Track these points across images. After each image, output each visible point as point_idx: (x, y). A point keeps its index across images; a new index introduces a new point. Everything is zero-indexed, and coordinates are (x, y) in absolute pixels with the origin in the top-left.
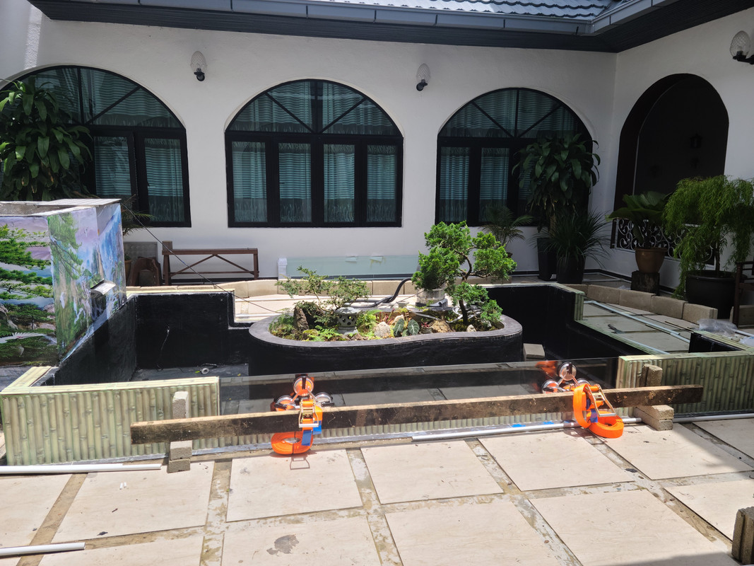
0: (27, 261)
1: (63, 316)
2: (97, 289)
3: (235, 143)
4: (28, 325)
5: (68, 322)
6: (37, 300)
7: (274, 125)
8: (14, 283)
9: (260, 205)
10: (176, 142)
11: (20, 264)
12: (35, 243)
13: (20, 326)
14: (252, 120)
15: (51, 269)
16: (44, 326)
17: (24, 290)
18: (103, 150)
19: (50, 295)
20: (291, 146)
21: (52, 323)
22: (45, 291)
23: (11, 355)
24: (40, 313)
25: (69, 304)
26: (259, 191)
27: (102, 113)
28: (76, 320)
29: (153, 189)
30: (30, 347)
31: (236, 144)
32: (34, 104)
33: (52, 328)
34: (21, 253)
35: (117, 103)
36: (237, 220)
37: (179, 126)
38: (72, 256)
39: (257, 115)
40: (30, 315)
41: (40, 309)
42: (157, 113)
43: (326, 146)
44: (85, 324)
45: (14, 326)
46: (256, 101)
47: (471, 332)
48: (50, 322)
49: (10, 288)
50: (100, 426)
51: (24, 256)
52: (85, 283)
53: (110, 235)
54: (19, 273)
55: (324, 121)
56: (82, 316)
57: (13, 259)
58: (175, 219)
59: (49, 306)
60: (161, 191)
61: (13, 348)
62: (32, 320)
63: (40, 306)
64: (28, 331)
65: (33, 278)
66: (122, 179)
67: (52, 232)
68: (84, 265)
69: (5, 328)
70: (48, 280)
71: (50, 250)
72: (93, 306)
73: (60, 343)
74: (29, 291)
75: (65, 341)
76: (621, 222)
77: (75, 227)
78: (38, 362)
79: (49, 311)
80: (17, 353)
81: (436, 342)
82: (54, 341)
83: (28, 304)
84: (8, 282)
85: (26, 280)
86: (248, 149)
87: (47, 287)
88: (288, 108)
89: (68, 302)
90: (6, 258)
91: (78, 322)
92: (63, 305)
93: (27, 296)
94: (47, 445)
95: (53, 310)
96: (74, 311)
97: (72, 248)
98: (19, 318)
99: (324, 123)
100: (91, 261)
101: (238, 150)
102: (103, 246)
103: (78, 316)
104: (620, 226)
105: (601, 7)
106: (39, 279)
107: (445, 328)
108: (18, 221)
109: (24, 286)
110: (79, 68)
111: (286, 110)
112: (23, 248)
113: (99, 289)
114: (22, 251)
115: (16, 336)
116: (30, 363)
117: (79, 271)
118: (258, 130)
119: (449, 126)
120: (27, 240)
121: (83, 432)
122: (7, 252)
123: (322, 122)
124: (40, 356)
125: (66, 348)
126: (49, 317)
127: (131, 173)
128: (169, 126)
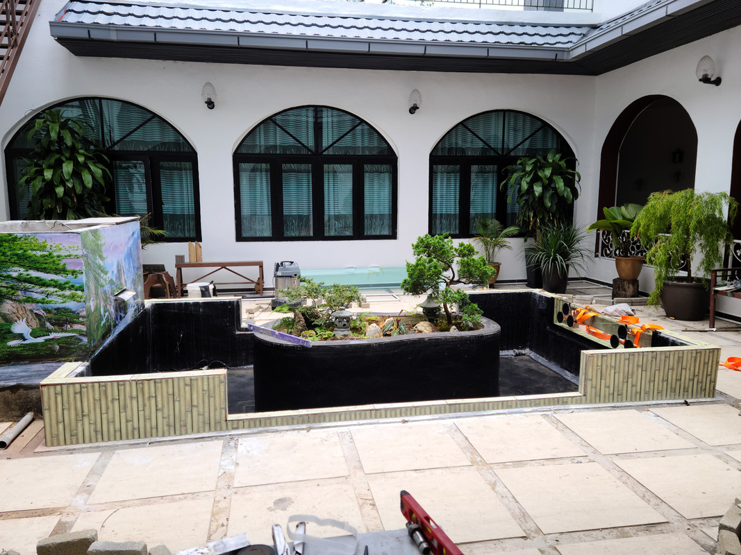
0: (63, 271)
1: (92, 318)
2: (120, 296)
3: (242, 164)
4: (63, 326)
5: (96, 324)
6: (71, 305)
7: (278, 148)
8: (51, 289)
9: (265, 221)
10: (188, 165)
11: (56, 274)
12: (69, 256)
13: (56, 327)
14: (258, 143)
15: (83, 278)
16: (76, 327)
17: (60, 296)
18: (122, 173)
19: (82, 300)
20: (294, 166)
21: (84, 325)
22: (78, 297)
23: (48, 352)
24: (74, 315)
25: (97, 309)
26: (265, 208)
27: (121, 140)
28: (103, 323)
29: (167, 208)
30: (64, 345)
31: (243, 166)
32: (59, 132)
33: (84, 328)
34: (58, 264)
35: (135, 130)
36: (244, 235)
37: (191, 150)
38: (100, 267)
39: (262, 139)
40: (65, 318)
41: (74, 312)
42: (171, 138)
43: (326, 166)
44: (110, 326)
45: (51, 327)
46: (262, 126)
47: (454, 332)
48: (82, 323)
49: (48, 295)
50: (125, 412)
51: (61, 267)
52: (110, 291)
53: (131, 249)
54: (56, 282)
55: (324, 143)
56: (107, 320)
57: (51, 269)
58: (187, 235)
59: (81, 310)
60: (174, 209)
61: (50, 346)
62: (67, 322)
63: (73, 310)
64: (63, 331)
65: (67, 285)
66: (139, 198)
67: (84, 246)
68: (109, 275)
69: (42, 329)
70: (80, 287)
71: (83, 262)
72: (117, 311)
73: (89, 342)
74: (64, 296)
75: (94, 340)
76: (604, 233)
77: (102, 242)
78: (71, 359)
79: (81, 314)
80: (52, 351)
81: (421, 341)
82: (85, 340)
83: (63, 308)
84: (46, 290)
85: (62, 287)
86: (253, 170)
87: (79, 293)
88: (291, 131)
89: (96, 307)
90: (45, 268)
91: (104, 325)
92: (93, 309)
93: (62, 301)
94: (80, 428)
95: (84, 313)
96: (101, 315)
97: (99, 260)
98: (55, 320)
99: (324, 145)
100: (116, 272)
101: (245, 170)
102: (125, 259)
103: (104, 319)
104: (603, 237)
105: (580, 35)
106: (73, 286)
107: (429, 329)
108: (56, 236)
109: (60, 293)
110: (100, 99)
111: (288, 133)
112: (59, 260)
113: (121, 296)
114: (59, 262)
115: (52, 336)
116: (64, 359)
117: (105, 280)
118: (263, 152)
119: (440, 146)
120: (63, 253)
121: (111, 416)
122: (46, 263)
123: (322, 144)
124: (73, 353)
125: (94, 346)
126: (80, 319)
127: (148, 193)
128: (182, 150)
